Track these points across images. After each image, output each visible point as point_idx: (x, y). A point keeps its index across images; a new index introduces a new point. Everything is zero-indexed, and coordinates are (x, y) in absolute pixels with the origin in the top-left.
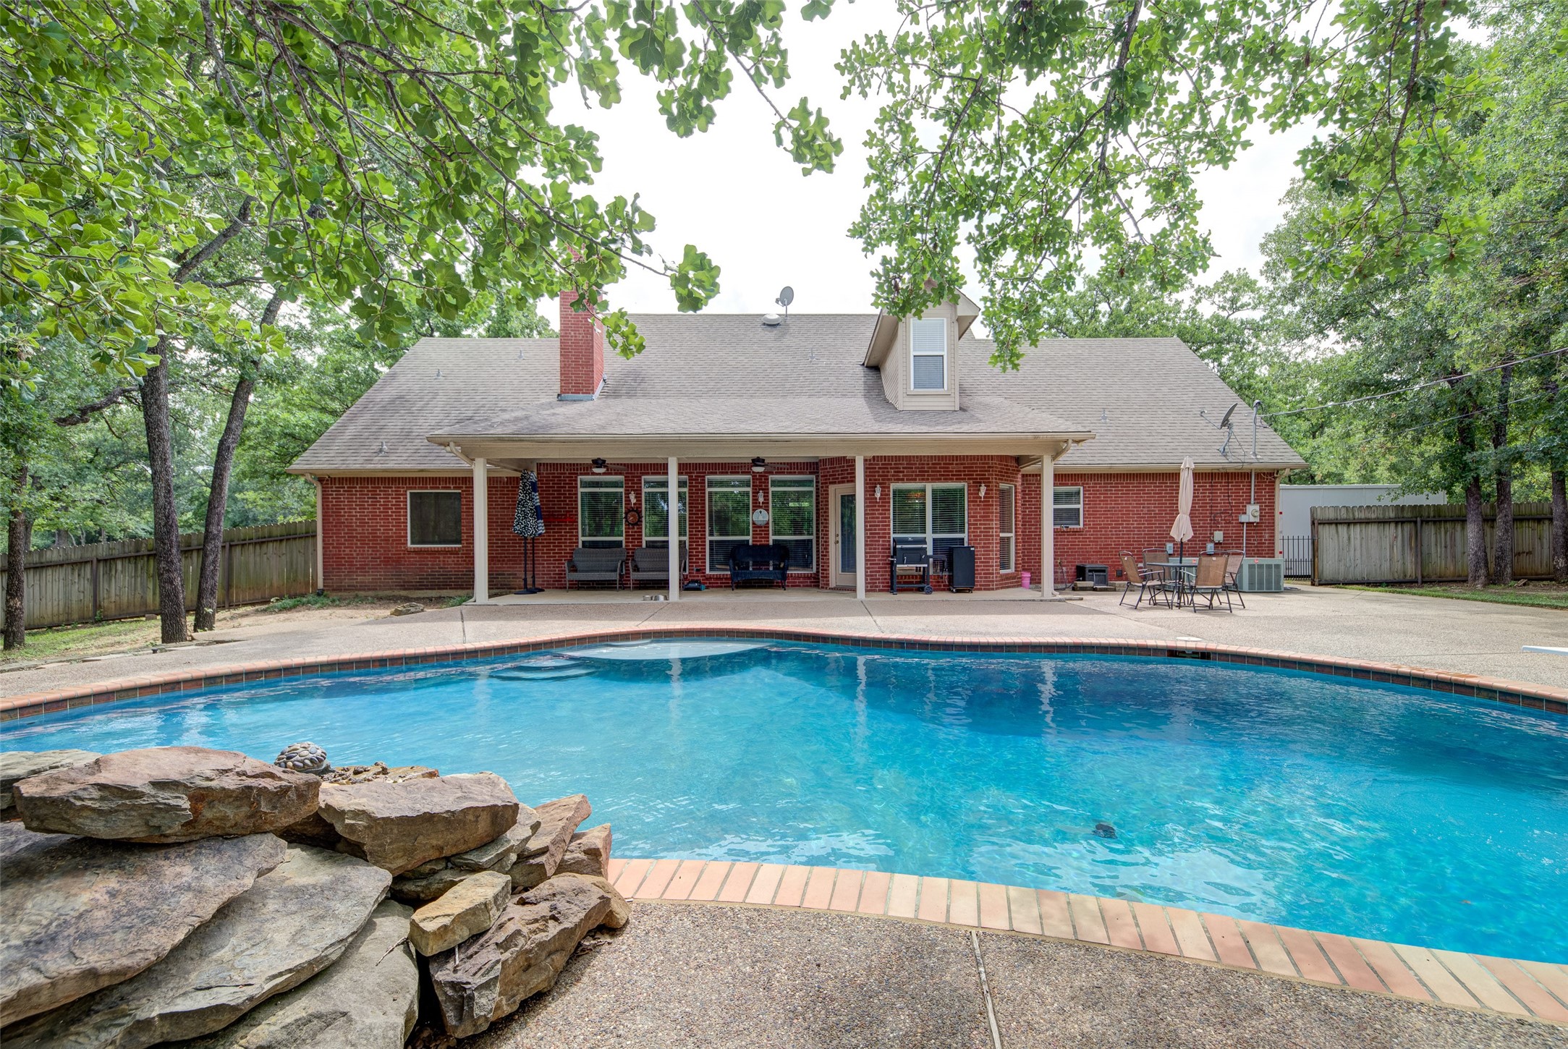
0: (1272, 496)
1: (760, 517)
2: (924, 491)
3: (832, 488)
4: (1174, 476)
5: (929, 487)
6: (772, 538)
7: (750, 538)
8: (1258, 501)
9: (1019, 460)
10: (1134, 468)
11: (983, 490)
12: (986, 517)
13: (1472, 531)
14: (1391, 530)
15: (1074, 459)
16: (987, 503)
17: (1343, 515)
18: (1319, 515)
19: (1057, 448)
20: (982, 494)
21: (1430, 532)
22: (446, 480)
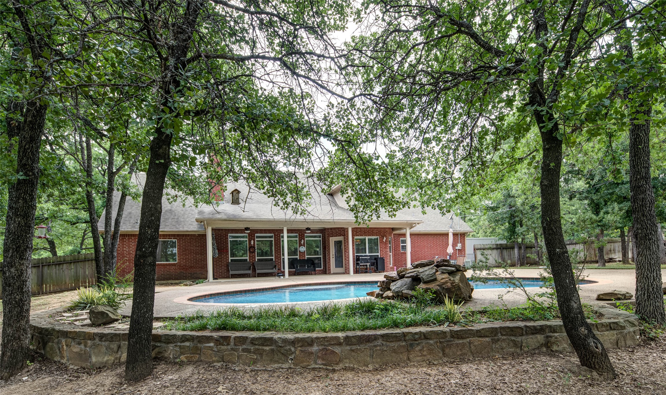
0: (464, 241)
1: (303, 249)
2: (365, 239)
3: (331, 238)
4: (447, 235)
5: (367, 238)
6: (306, 257)
7: (298, 257)
8: (461, 242)
9: (393, 229)
10: (426, 232)
11: (385, 238)
12: (386, 248)
13: (516, 250)
14: (495, 251)
15: (418, 229)
16: (386, 244)
17: (482, 247)
18: (476, 247)
19: (411, 225)
20: (384, 240)
21: (505, 251)
22: (169, 235)
